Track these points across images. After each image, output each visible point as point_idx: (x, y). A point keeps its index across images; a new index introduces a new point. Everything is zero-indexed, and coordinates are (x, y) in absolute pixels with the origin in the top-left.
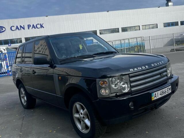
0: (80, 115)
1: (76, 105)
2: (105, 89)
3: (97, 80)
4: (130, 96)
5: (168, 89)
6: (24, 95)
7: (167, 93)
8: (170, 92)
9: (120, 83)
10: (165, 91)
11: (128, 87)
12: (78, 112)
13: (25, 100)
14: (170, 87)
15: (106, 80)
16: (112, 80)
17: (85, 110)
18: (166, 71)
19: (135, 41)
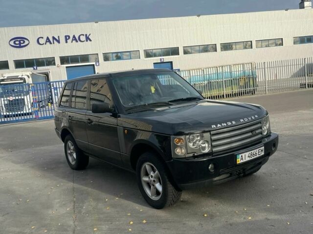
0: (150, 178)
1: (145, 167)
2: (181, 148)
3: (172, 137)
4: (211, 157)
5: (260, 151)
6: (72, 151)
7: (258, 156)
8: (263, 153)
9: (199, 141)
10: (255, 153)
11: (208, 146)
12: (147, 174)
13: (73, 157)
14: (263, 148)
15: (183, 137)
16: (189, 138)
17: (157, 172)
18: (261, 128)
19: (240, 70)
